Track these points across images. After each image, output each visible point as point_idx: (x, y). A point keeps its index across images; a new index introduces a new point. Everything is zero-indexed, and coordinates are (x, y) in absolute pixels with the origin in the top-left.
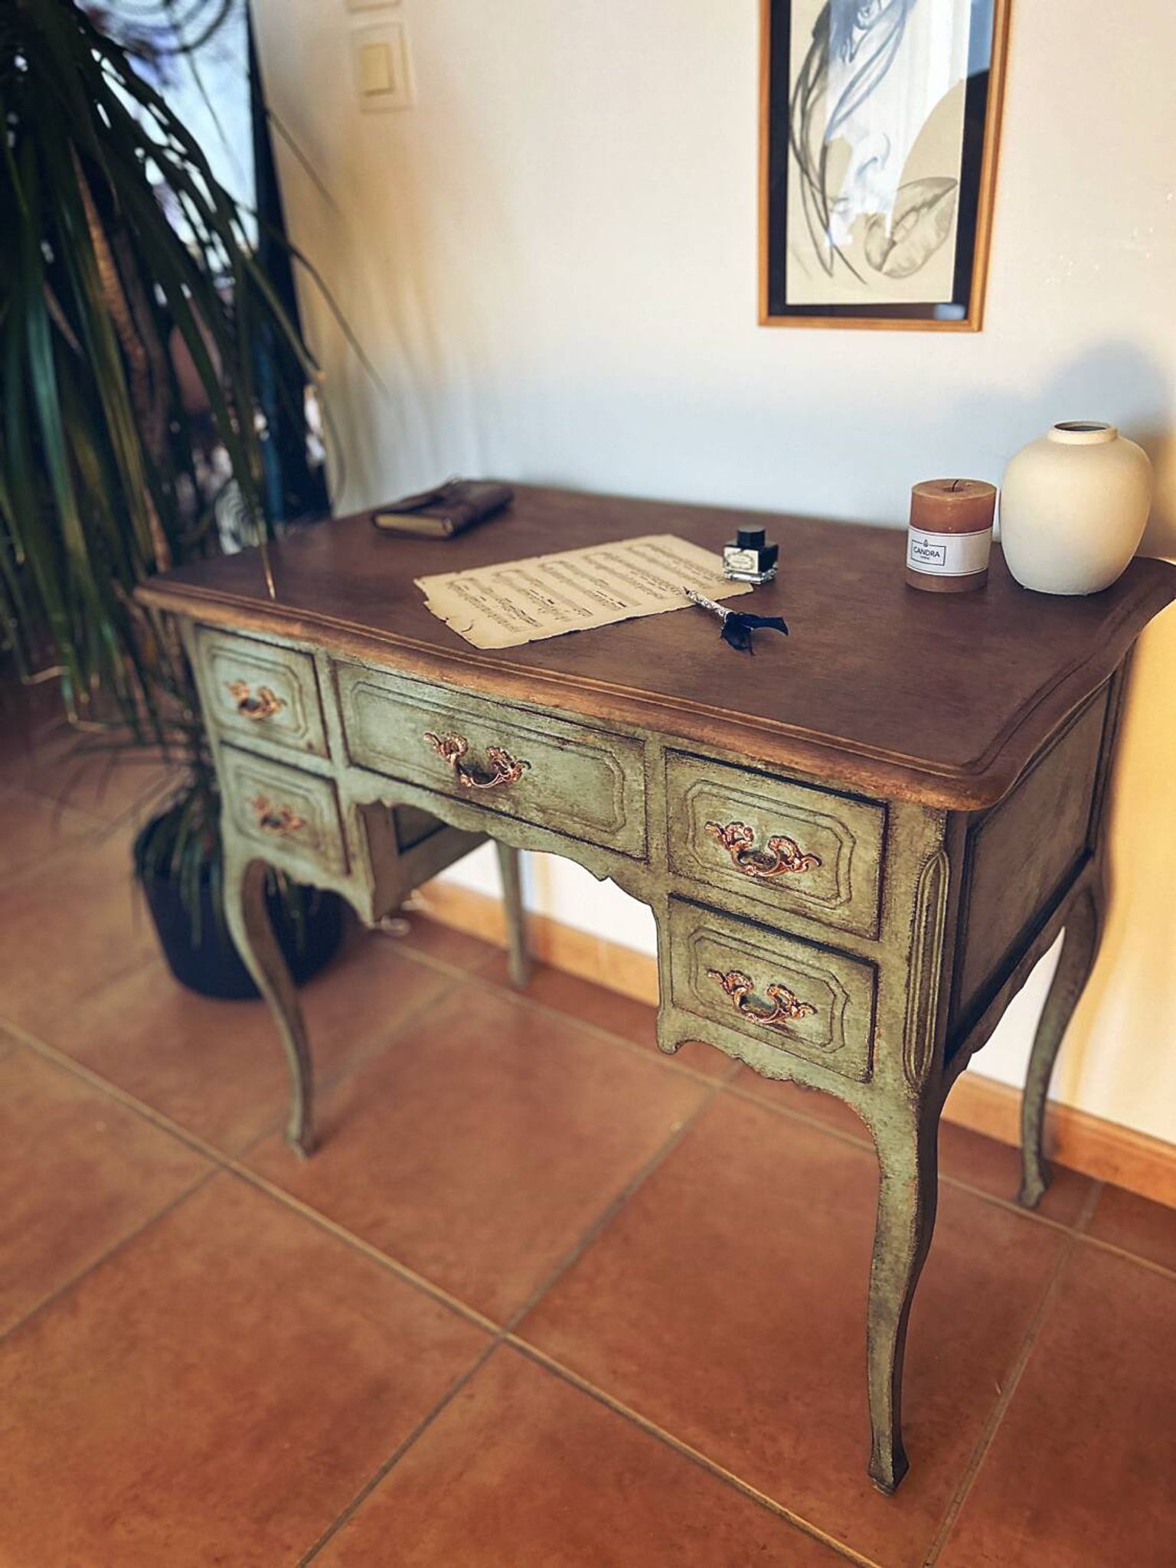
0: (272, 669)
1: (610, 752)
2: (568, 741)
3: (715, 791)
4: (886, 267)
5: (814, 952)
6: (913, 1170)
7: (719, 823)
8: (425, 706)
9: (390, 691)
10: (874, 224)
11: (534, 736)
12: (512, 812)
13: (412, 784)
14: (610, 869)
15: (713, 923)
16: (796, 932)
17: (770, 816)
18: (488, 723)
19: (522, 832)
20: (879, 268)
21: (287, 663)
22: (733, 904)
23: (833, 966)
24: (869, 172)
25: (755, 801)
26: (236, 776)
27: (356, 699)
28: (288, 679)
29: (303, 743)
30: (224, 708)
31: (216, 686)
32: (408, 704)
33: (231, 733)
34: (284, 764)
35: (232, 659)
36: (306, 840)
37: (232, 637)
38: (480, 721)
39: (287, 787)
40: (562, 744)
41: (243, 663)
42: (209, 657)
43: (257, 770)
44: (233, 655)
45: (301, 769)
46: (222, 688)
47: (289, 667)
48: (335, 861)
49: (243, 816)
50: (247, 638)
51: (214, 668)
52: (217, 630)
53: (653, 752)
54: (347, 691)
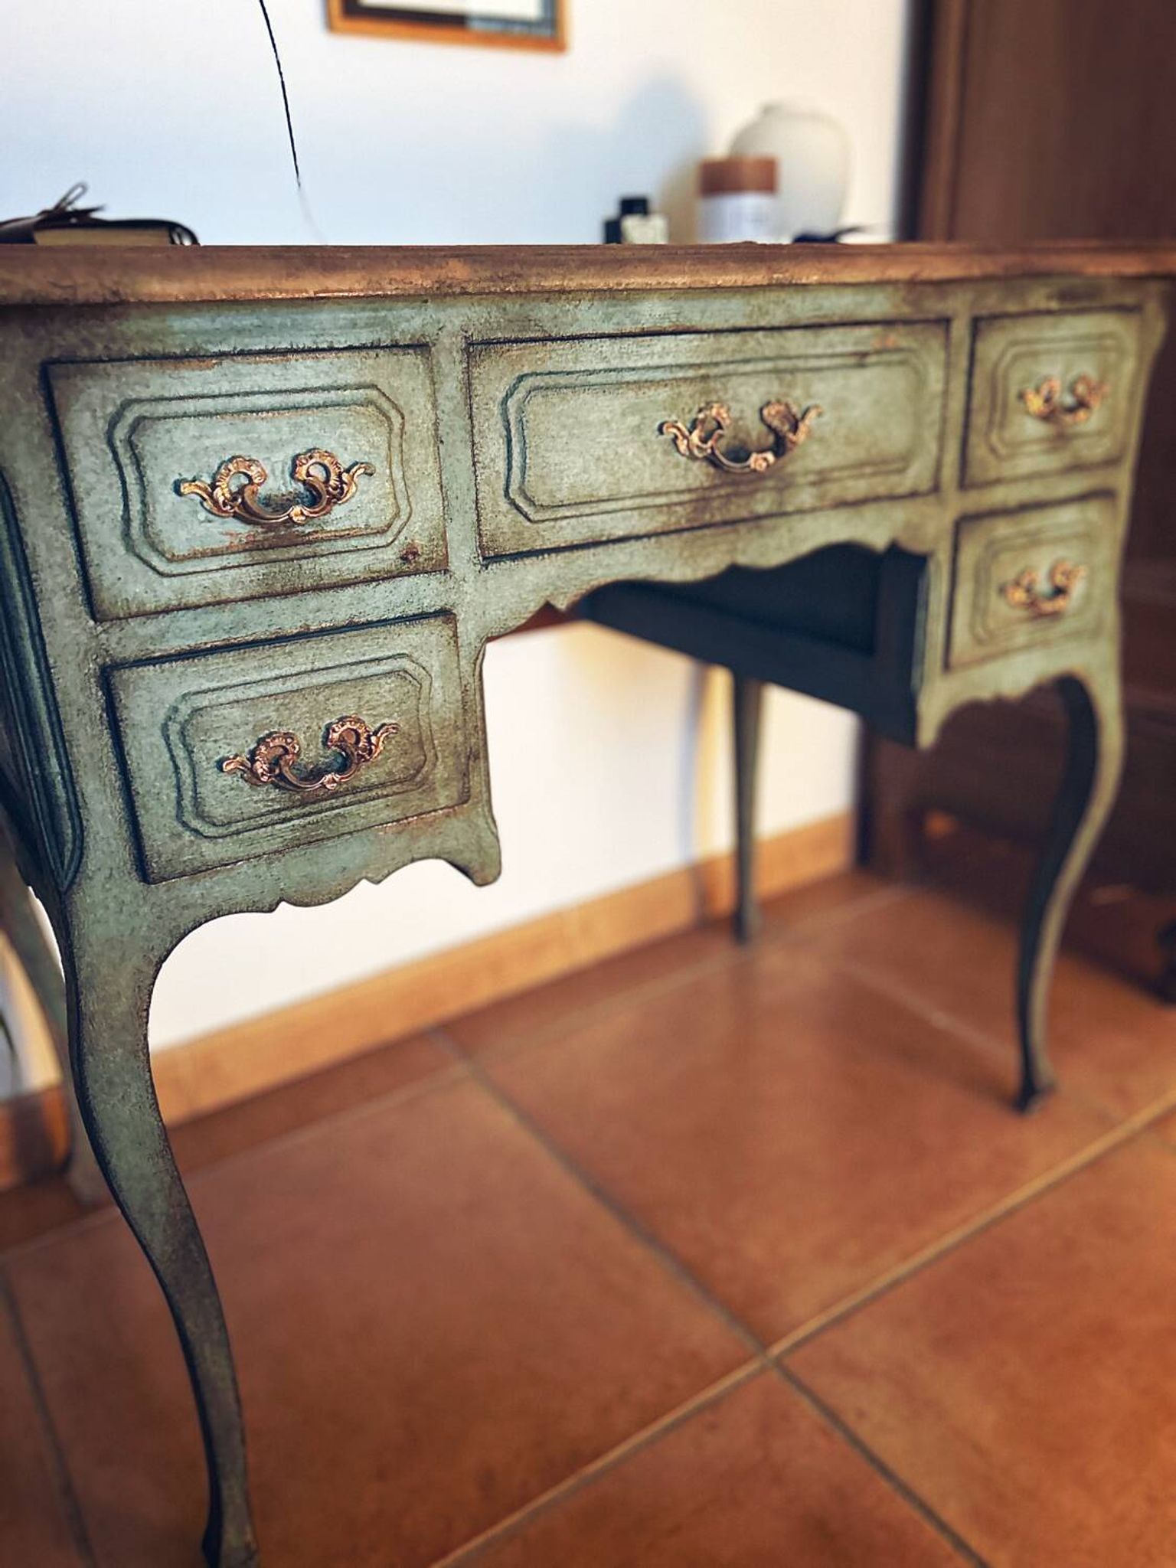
0: (330, 402)
1: (913, 349)
2: (868, 353)
3: (1025, 349)
5: (1080, 505)
9: (591, 373)
11: (825, 362)
14: (897, 527)
15: (1002, 528)
17: (1070, 357)
18: (761, 366)
19: (790, 531)
21: (368, 378)
22: (1015, 496)
23: (1091, 511)
25: (1060, 346)
26: (174, 728)
27: (521, 410)
28: (379, 408)
29: (389, 558)
30: (155, 561)
31: (144, 503)
32: (628, 383)
33: (151, 628)
34: (322, 632)
35: (209, 414)
36: (390, 773)
37: (195, 362)
38: (749, 368)
39: (344, 674)
40: (861, 360)
41: (239, 413)
42: (121, 433)
43: (248, 679)
44: (209, 405)
45: (369, 624)
46: (165, 499)
47: (374, 386)
48: (446, 783)
49: (185, 824)
50: (242, 353)
51: (137, 461)
52: (131, 359)
53: (960, 329)
54: (491, 405)
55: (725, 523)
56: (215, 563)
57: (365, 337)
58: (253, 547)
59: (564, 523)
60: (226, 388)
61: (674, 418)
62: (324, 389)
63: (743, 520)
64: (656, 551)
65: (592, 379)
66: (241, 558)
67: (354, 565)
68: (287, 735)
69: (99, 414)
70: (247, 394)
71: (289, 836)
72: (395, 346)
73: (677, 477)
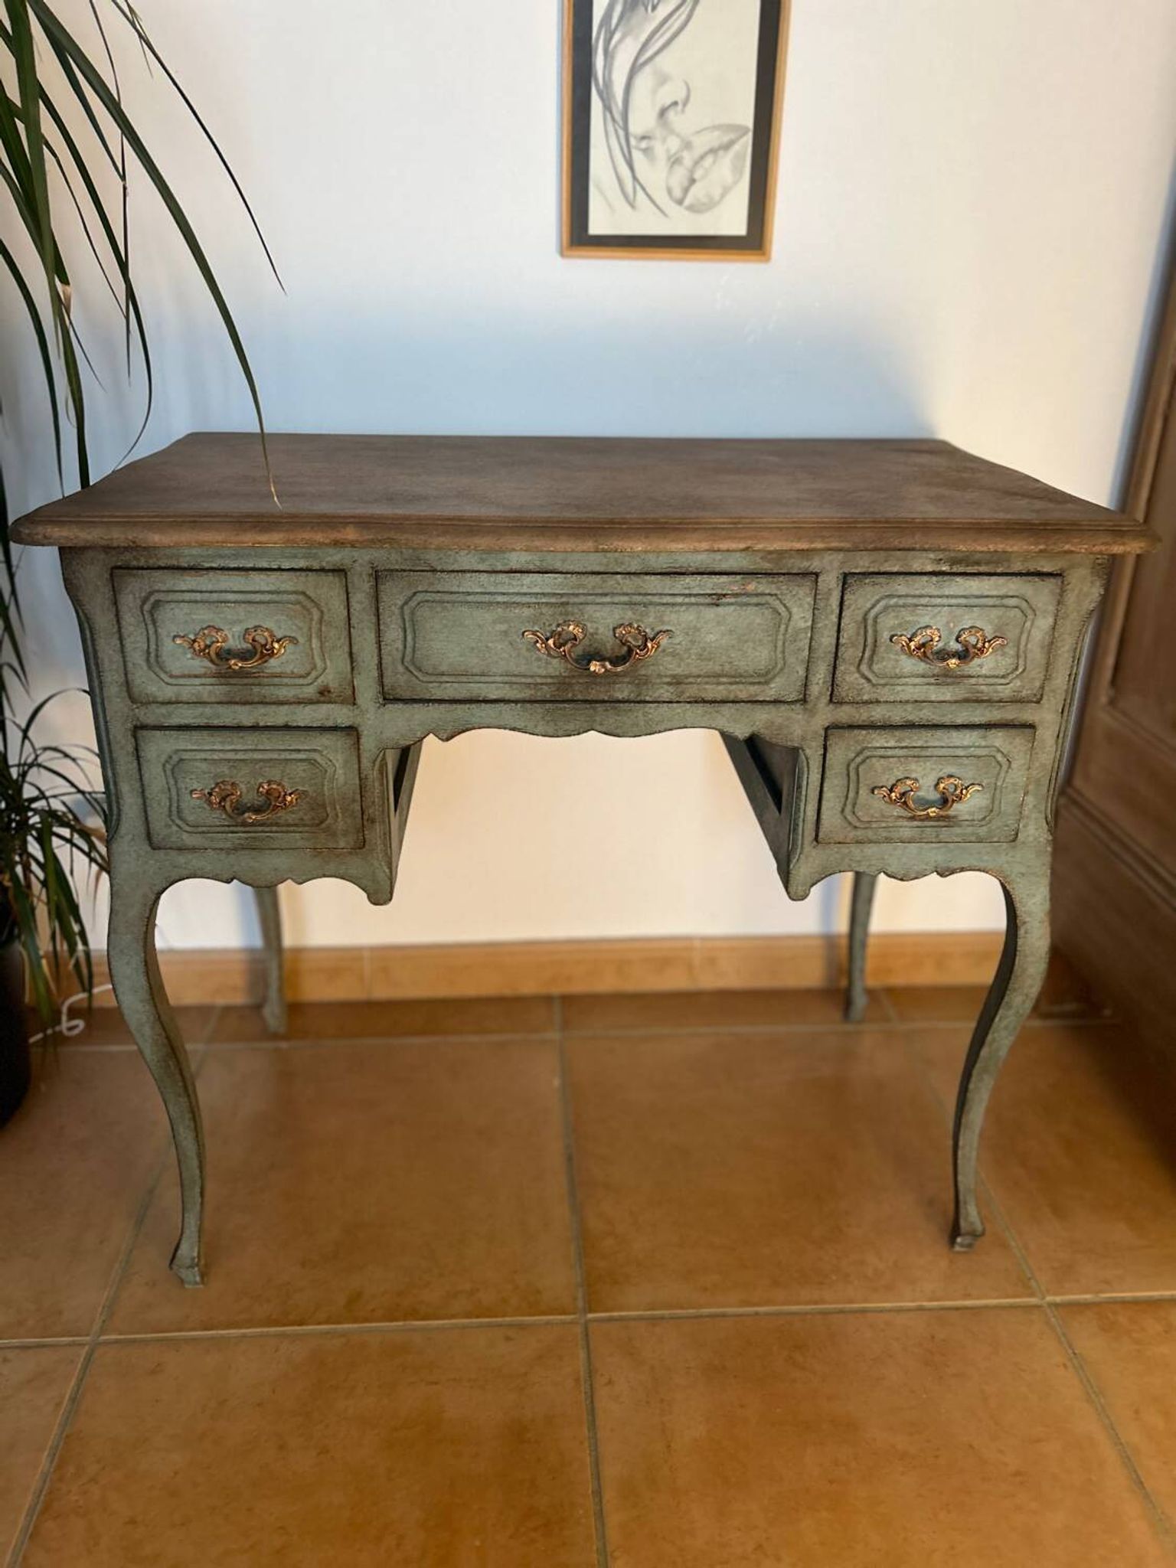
0: (272, 600)
1: (776, 595)
2: (724, 595)
3: (901, 602)
4: (687, 202)
5: (981, 732)
6: (1047, 906)
7: (905, 633)
8: (525, 599)
9: (469, 594)
10: (674, 163)
11: (679, 600)
12: (632, 696)
13: (486, 701)
14: (757, 723)
15: (879, 740)
16: (959, 721)
17: (959, 611)
18: (618, 599)
19: (645, 714)
20: (680, 202)
21: (300, 588)
22: (897, 715)
23: (998, 738)
24: (671, 115)
25: (945, 601)
26: (168, 767)
27: (413, 613)
28: (304, 607)
29: (310, 691)
30: (163, 676)
31: (157, 645)
32: (498, 603)
33: (163, 710)
34: (267, 728)
35: (196, 602)
36: (302, 819)
37: (193, 572)
38: (608, 599)
39: (275, 756)
40: (717, 599)
41: (214, 602)
42: (147, 607)
43: (215, 747)
44: (198, 597)
45: (298, 728)
46: (168, 646)
47: (303, 593)
48: (345, 833)
49: (173, 821)
50: (222, 569)
51: (154, 622)
52: (160, 568)
53: (830, 581)
54: (393, 607)
55: (586, 701)
56: (197, 681)
57: (302, 564)
58: (219, 675)
59: (449, 685)
60: (210, 587)
61: (536, 628)
62: (269, 592)
63: (603, 702)
64: (521, 713)
65: (470, 598)
66: (212, 681)
67: (284, 693)
68: (233, 784)
69: (137, 596)
70: (221, 592)
71: (237, 842)
72: (322, 570)
73: (539, 667)
